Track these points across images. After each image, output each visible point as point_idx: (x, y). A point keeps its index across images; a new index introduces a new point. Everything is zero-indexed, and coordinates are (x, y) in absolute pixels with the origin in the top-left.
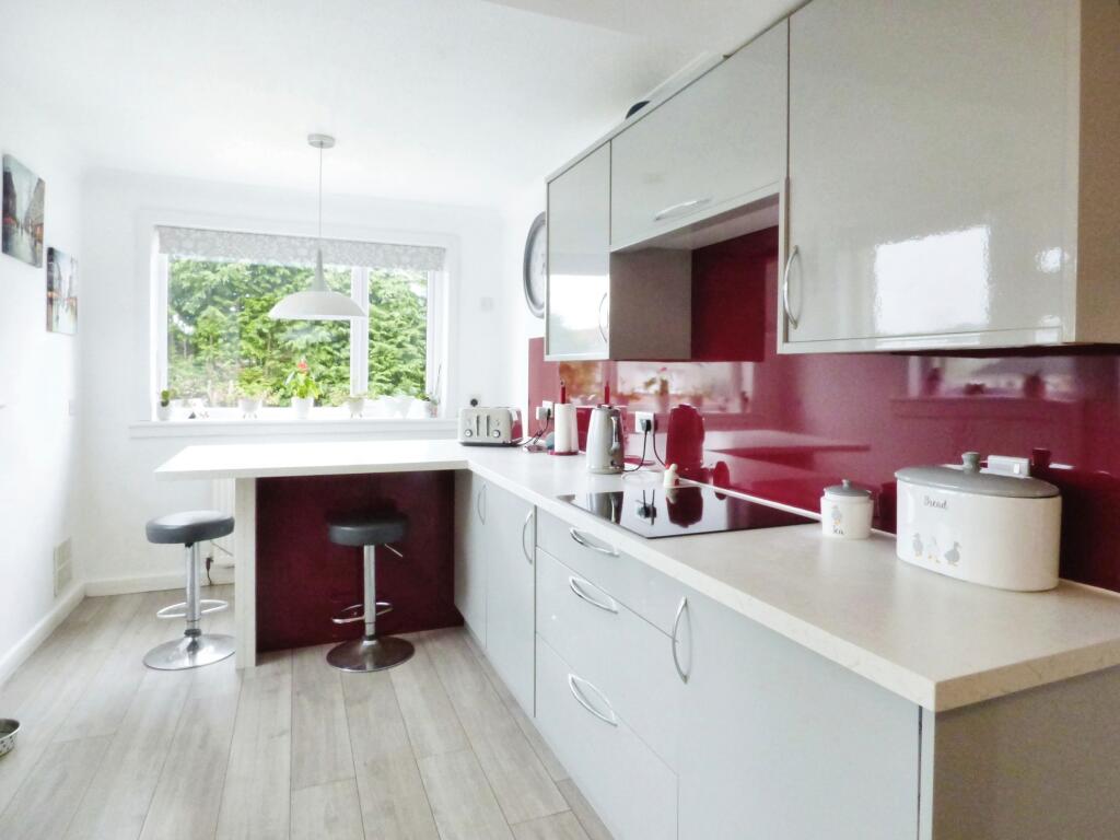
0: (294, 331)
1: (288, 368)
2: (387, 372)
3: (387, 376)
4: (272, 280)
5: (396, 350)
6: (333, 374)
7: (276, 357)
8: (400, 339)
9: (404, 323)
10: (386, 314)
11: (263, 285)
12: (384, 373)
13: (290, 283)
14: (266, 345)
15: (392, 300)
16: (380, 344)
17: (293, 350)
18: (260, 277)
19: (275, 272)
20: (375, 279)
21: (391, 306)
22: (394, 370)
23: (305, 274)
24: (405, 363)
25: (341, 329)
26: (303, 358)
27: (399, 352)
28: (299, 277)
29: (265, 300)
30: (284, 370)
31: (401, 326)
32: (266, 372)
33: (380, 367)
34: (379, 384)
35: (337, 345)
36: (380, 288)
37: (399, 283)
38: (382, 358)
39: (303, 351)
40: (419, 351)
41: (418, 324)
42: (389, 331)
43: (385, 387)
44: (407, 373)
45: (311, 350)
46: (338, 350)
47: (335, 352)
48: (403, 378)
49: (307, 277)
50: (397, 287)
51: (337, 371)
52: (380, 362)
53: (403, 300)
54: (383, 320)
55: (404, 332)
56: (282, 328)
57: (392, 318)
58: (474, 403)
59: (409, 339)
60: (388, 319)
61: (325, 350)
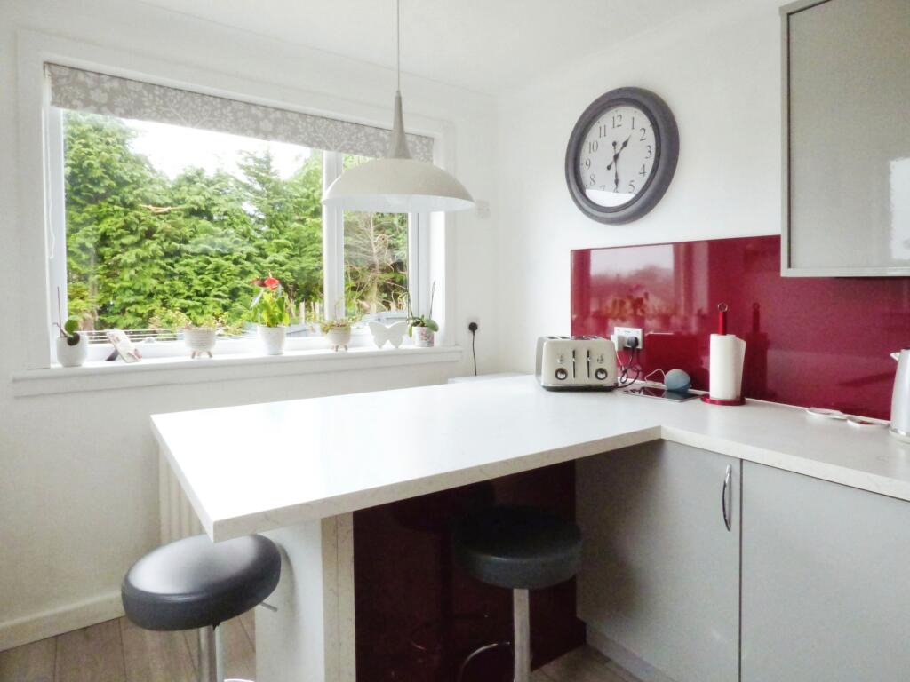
0: (123, 246)
1: (114, 283)
2: (224, 288)
3: (224, 292)
4: (96, 190)
5: (233, 267)
6: (166, 288)
7: (102, 272)
8: (235, 255)
9: (240, 240)
10: (219, 230)
11: (84, 194)
12: (221, 288)
13: (117, 195)
14: (89, 259)
15: (226, 217)
16: (216, 259)
17: (120, 265)
18: (82, 186)
19: (99, 182)
20: (208, 195)
21: (225, 223)
22: (231, 285)
23: (134, 186)
24: (242, 279)
25: (174, 244)
26: (133, 272)
27: (236, 268)
28: (126, 189)
29: (88, 212)
30: (111, 284)
31: (236, 242)
32: (90, 287)
33: (216, 283)
34: (217, 299)
35: (170, 261)
36: (214, 205)
37: (232, 200)
38: (219, 274)
39: (132, 266)
40: (256, 268)
41: (254, 241)
42: (223, 247)
43: (223, 302)
44: (245, 288)
45: (142, 264)
46: (171, 265)
47: (169, 267)
48: (240, 293)
49: (134, 189)
50: (231, 204)
51: (171, 286)
52: (216, 279)
53: (238, 217)
54: (218, 236)
55: (241, 249)
56: (107, 242)
57: (227, 235)
58: (473, 327)
59: (245, 256)
60: (222, 236)
61: (157, 264)
